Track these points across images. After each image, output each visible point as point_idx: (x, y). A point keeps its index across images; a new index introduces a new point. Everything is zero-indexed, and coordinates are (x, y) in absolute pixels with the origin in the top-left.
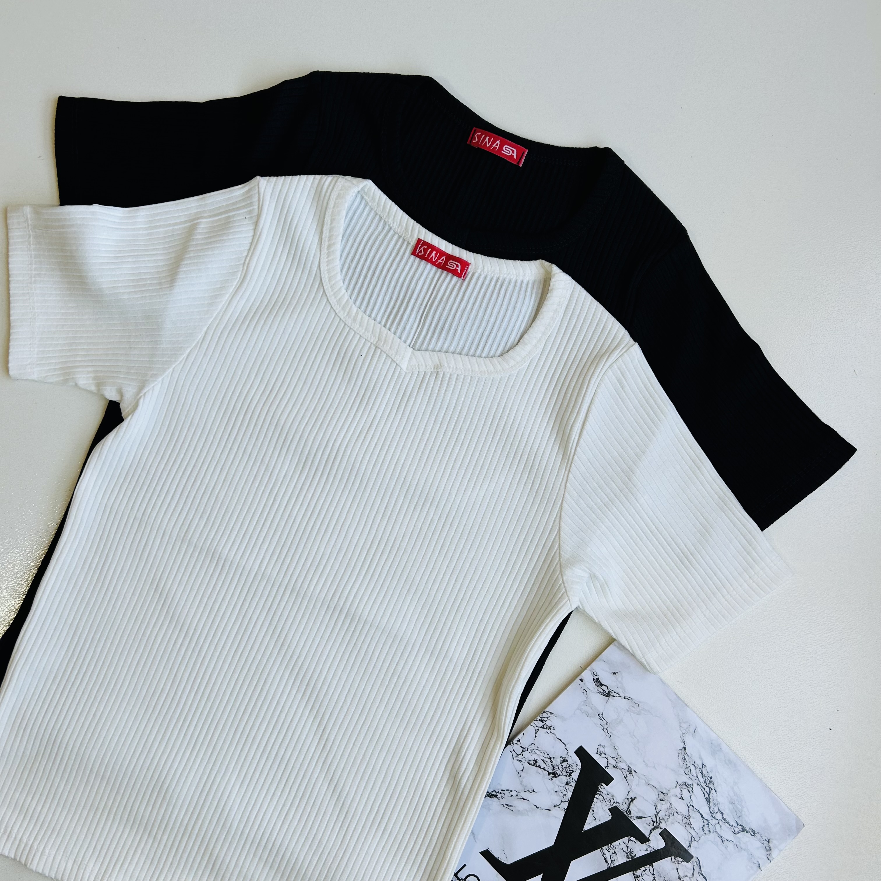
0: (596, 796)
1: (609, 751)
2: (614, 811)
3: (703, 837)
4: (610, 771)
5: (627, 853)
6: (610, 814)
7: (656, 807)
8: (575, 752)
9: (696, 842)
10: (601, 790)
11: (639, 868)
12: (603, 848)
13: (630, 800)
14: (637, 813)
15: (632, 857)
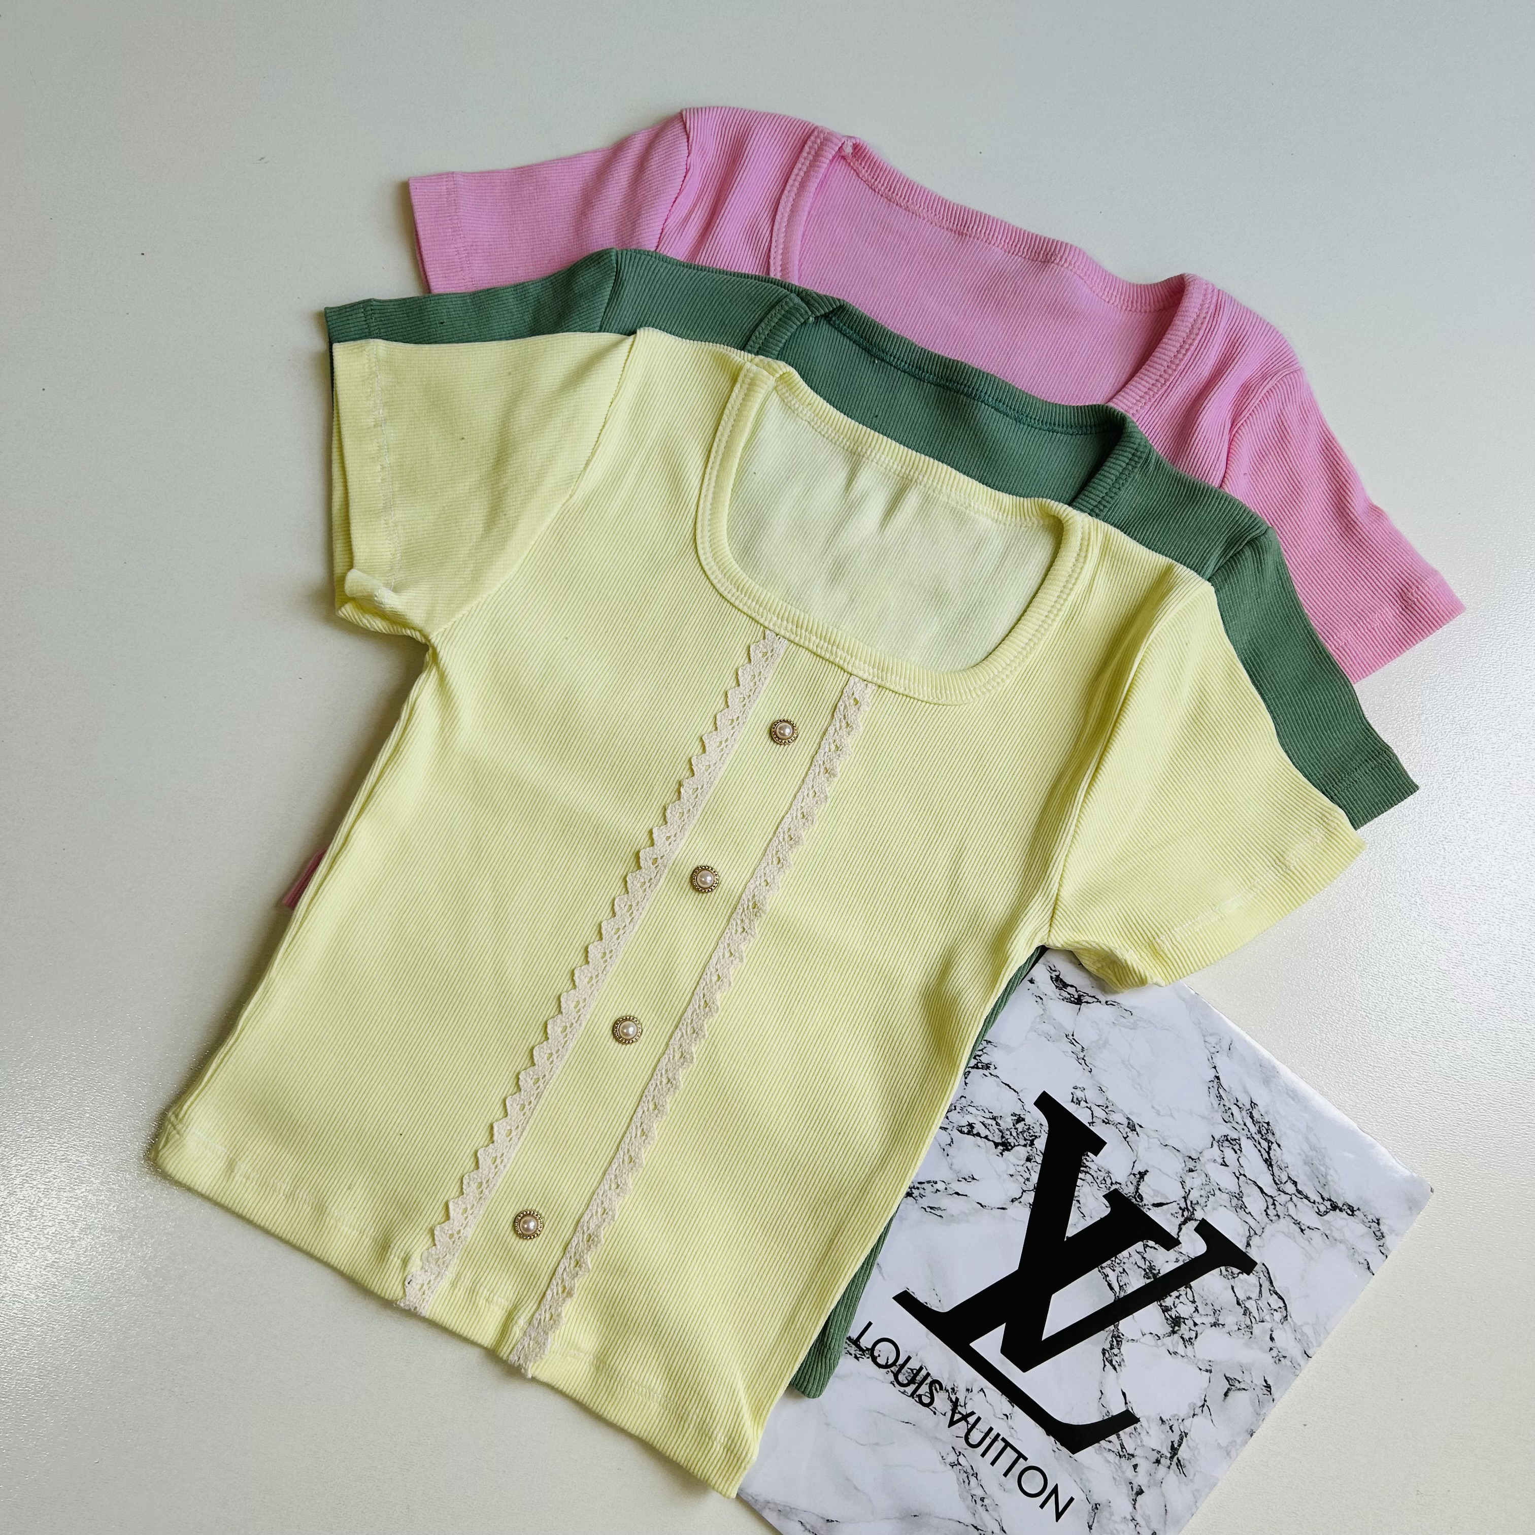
0: (1080, 1176)
1: (1091, 1095)
2: (1114, 1197)
3: (1268, 1226)
4: (1098, 1130)
5: (1145, 1270)
6: (1108, 1205)
7: (1183, 1183)
9: (1258, 1237)
10: (1087, 1164)
11: (1167, 1293)
12: (1104, 1265)
13: (1138, 1176)
14: (1153, 1197)
15: (1154, 1274)
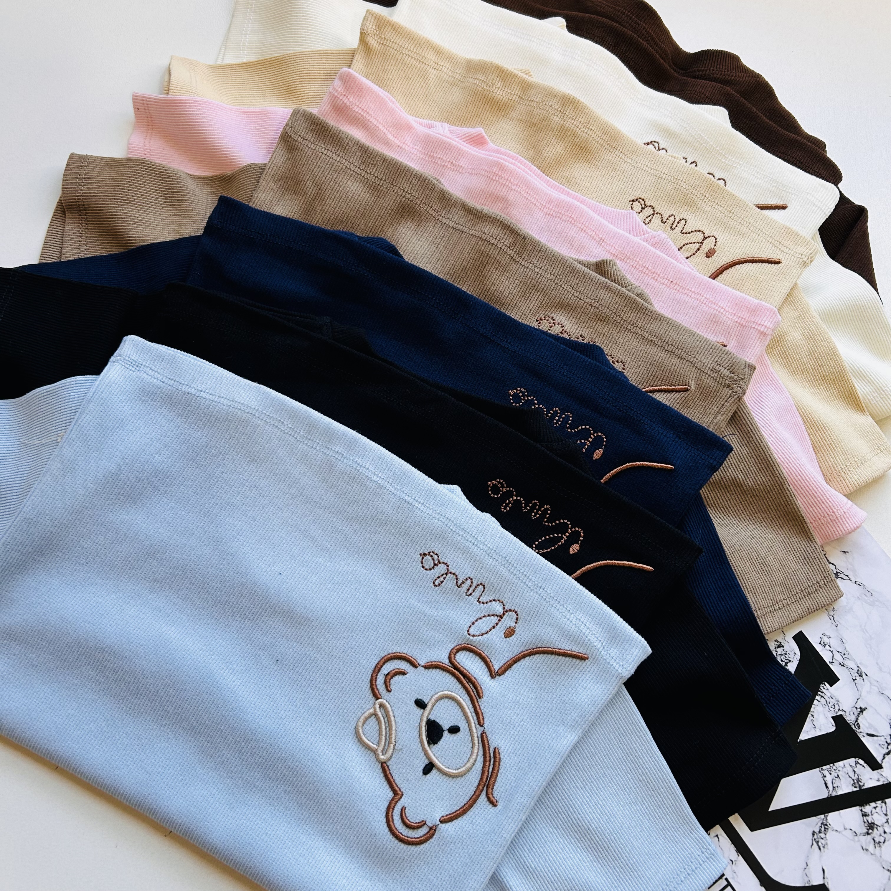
0: (817, 697)
1: (834, 643)
2: (839, 720)
4: (835, 668)
5: (853, 780)
6: (834, 724)
8: (794, 638)
10: (823, 690)
11: (867, 803)
12: (824, 767)
13: (859, 710)
14: (867, 728)
15: (860, 786)
